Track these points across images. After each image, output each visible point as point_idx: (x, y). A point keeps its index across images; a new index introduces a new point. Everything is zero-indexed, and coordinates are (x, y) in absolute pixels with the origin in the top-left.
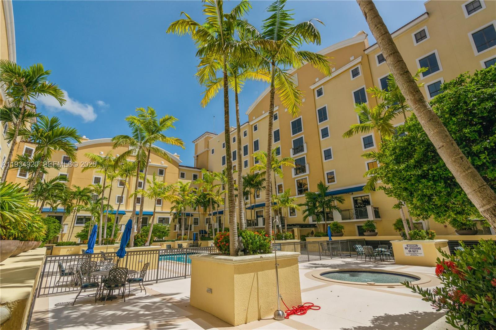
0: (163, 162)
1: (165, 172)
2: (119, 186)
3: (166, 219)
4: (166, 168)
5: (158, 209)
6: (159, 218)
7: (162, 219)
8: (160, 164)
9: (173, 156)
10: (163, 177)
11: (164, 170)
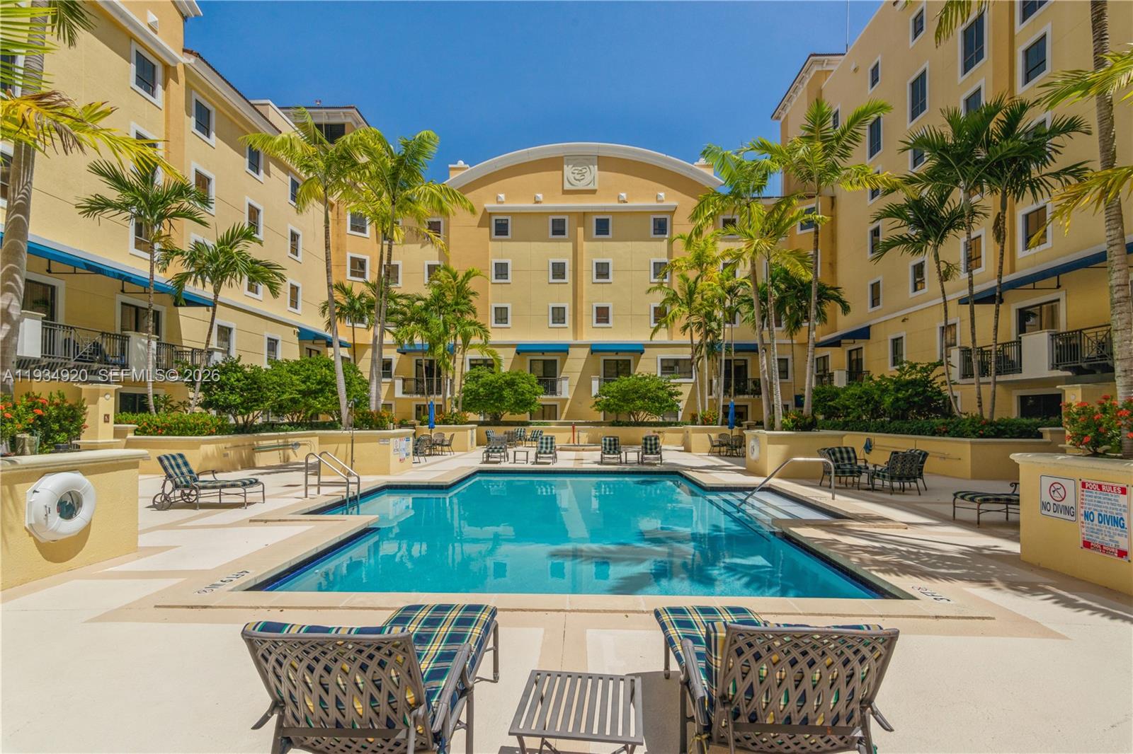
0: (662, 194)
1: (672, 225)
2: (551, 280)
3: (681, 363)
4: (672, 212)
5: (662, 336)
6: (662, 360)
7: (672, 364)
8: (654, 203)
9: (691, 169)
10: (666, 241)
11: (668, 217)
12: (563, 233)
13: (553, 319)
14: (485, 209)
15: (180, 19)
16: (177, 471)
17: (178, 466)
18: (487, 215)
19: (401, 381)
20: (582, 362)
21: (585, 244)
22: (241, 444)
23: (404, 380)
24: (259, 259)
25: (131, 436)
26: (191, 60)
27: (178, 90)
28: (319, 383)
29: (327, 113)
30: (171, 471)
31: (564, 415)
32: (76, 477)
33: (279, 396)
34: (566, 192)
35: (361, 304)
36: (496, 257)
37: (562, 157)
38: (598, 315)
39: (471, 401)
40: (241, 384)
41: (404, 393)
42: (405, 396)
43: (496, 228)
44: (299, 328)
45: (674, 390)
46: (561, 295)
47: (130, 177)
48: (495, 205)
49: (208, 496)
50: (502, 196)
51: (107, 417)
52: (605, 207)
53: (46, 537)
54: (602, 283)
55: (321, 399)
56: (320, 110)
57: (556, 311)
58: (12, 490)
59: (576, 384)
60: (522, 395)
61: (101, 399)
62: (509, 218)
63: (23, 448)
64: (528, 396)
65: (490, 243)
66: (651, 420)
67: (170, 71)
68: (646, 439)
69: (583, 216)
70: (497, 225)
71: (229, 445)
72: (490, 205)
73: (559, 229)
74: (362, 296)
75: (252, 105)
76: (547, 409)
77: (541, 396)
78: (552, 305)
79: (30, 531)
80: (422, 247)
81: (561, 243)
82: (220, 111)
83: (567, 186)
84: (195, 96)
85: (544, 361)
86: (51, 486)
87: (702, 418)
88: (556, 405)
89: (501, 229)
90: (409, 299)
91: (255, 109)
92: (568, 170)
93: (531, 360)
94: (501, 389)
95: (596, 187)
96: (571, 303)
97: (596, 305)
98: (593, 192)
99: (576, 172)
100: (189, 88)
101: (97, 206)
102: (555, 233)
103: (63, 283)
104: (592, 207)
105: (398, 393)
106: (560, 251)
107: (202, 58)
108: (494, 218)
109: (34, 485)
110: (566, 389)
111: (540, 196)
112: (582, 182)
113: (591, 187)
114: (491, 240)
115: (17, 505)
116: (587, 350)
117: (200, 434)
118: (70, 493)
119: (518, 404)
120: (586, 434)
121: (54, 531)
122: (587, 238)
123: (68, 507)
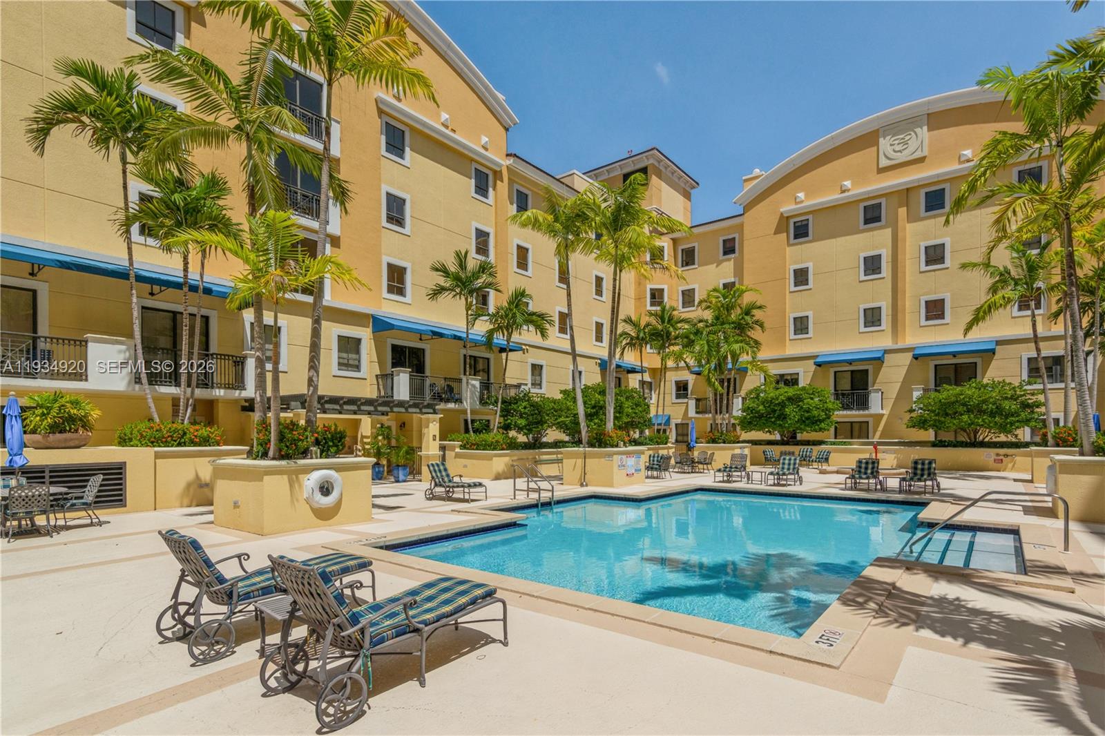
1: (1051, 173)
2: (863, 278)
6: (1028, 360)
12: (878, 219)
13: (865, 323)
14: (782, 214)
15: (503, 130)
16: (439, 474)
17: (440, 471)
18: (784, 220)
19: (694, 401)
20: (903, 371)
21: (908, 226)
22: (525, 457)
23: (698, 400)
24: (535, 311)
25: (458, 450)
26: (510, 161)
27: (503, 187)
28: (594, 407)
29: (632, 161)
30: (434, 474)
31: (878, 434)
32: (332, 473)
33: (556, 419)
34: (881, 171)
35: (645, 333)
36: (796, 263)
37: (878, 130)
38: (927, 312)
39: (753, 420)
40: (526, 411)
41: (697, 413)
42: (697, 416)
43: (795, 232)
44: (600, 359)
45: (1032, 400)
46: (878, 294)
47: (453, 268)
48: (793, 207)
49: (458, 494)
50: (801, 195)
51: (435, 436)
52: (938, 175)
53: (316, 506)
54: (934, 270)
55: (596, 421)
56: (613, 166)
57: (869, 313)
58: (297, 477)
59: (894, 396)
60: (808, 412)
61: (431, 424)
62: (810, 217)
63: (311, 455)
64: (815, 413)
65: (788, 249)
66: (994, 440)
67: (498, 175)
68: (916, 463)
69: (906, 194)
70: (796, 228)
71: (515, 458)
72: (788, 208)
73: (872, 215)
74: (648, 325)
75: (558, 180)
76: (856, 427)
77: (836, 413)
78: (862, 307)
79: (307, 501)
80: (717, 266)
81: (875, 232)
82: (535, 192)
83: (884, 162)
84: (516, 187)
85: (852, 372)
86: (316, 476)
87: (1054, 437)
88: (868, 422)
89: (801, 231)
90: (688, 322)
91: (561, 182)
92: (884, 143)
93: (835, 372)
94: (783, 405)
95: (925, 153)
96: (890, 300)
97: (924, 299)
98: (921, 160)
99: (897, 142)
100: (511, 182)
101: (438, 292)
102: (867, 222)
103: (428, 346)
104: (919, 180)
105: (692, 413)
106: (877, 241)
107: (517, 157)
108: (792, 221)
109: (308, 476)
110: (877, 405)
111: (848, 184)
112: (905, 152)
113: (918, 155)
114: (789, 245)
115: (300, 486)
116: (909, 356)
117: (495, 449)
118: (327, 482)
119: (804, 422)
120: (893, 456)
121: (318, 503)
122: (912, 218)
123: (325, 489)
